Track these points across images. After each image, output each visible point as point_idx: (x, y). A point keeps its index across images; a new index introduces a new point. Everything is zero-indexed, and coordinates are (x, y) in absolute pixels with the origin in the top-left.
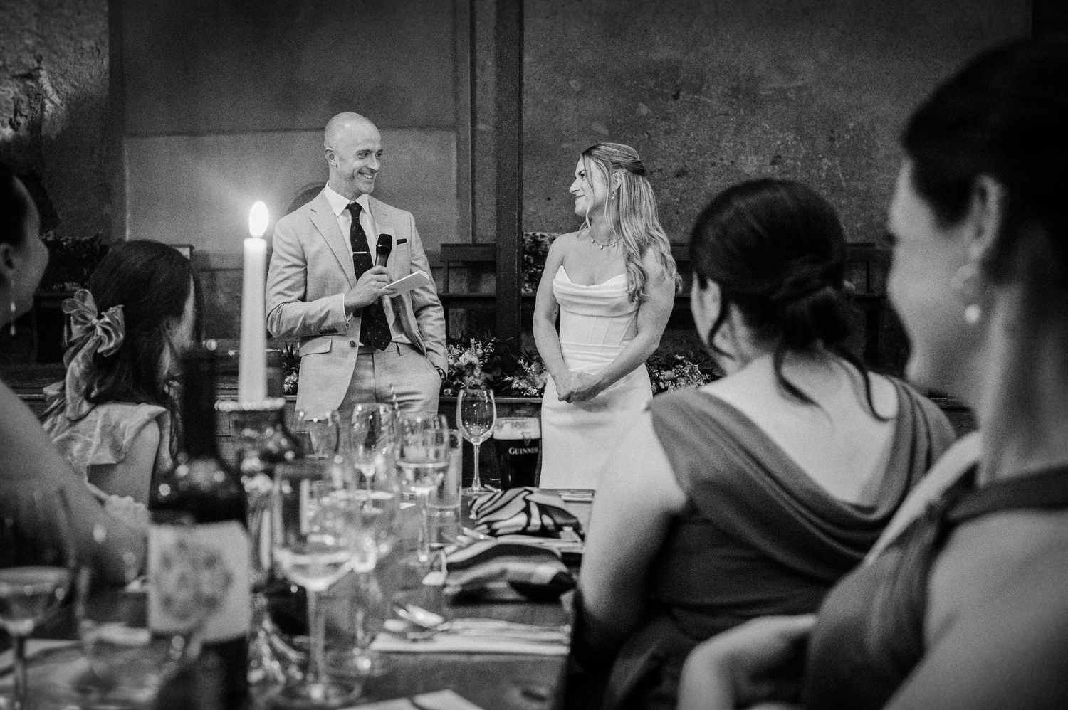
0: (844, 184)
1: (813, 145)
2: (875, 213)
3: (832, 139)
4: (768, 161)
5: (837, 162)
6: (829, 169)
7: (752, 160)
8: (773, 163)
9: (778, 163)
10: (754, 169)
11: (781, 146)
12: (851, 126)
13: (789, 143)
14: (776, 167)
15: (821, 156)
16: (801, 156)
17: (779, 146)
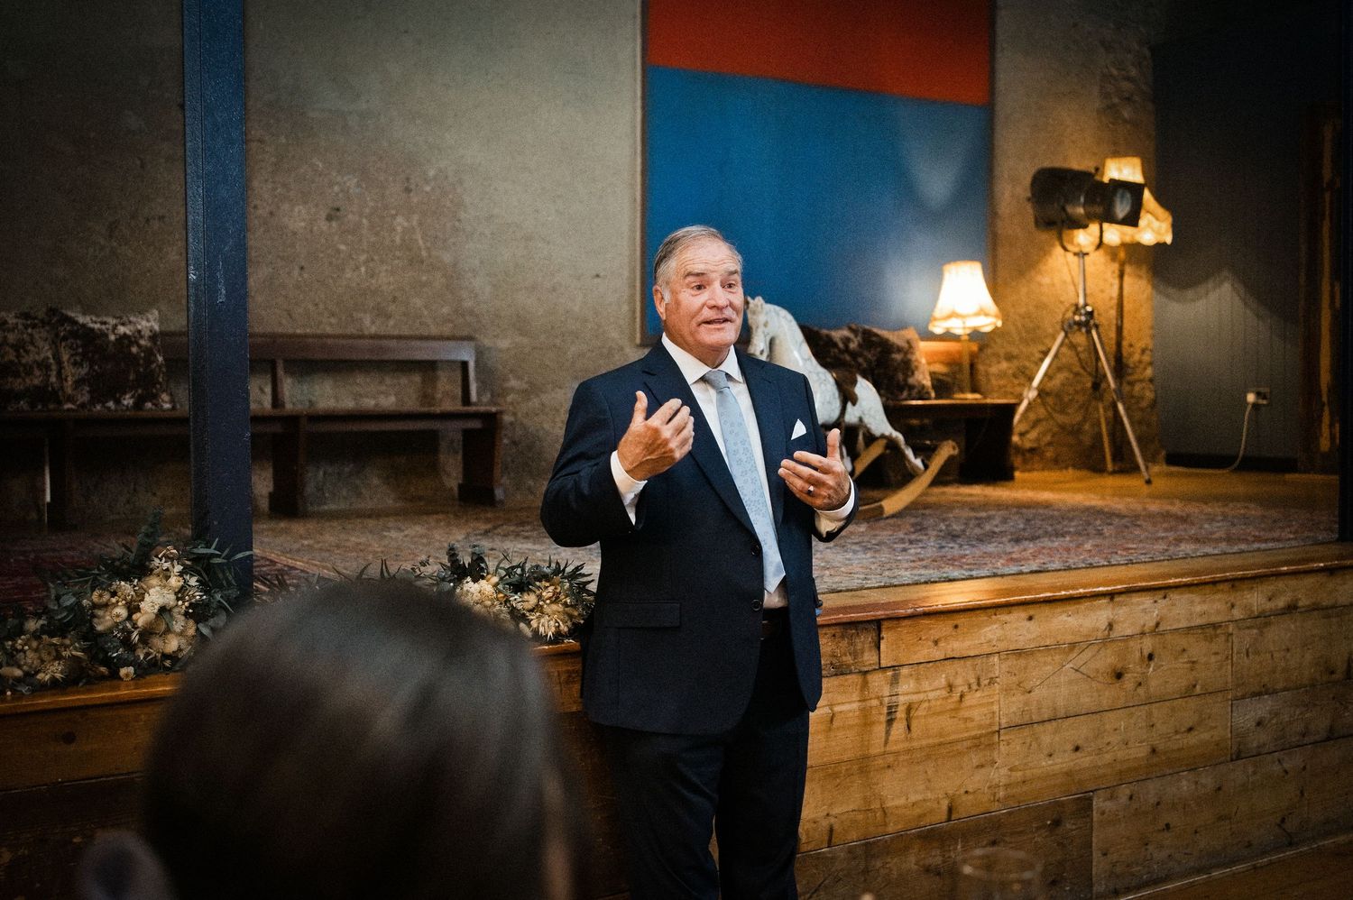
0: (424, 253)
1: (383, 196)
2: (465, 294)
3: (408, 190)
4: (323, 215)
5: (415, 223)
6: (405, 231)
7: (299, 212)
8: (329, 218)
9: (338, 218)
10: (303, 224)
11: (341, 195)
12: (432, 173)
13: (351, 191)
14: (334, 224)
15: (393, 212)
16: (367, 210)
17: (337, 194)
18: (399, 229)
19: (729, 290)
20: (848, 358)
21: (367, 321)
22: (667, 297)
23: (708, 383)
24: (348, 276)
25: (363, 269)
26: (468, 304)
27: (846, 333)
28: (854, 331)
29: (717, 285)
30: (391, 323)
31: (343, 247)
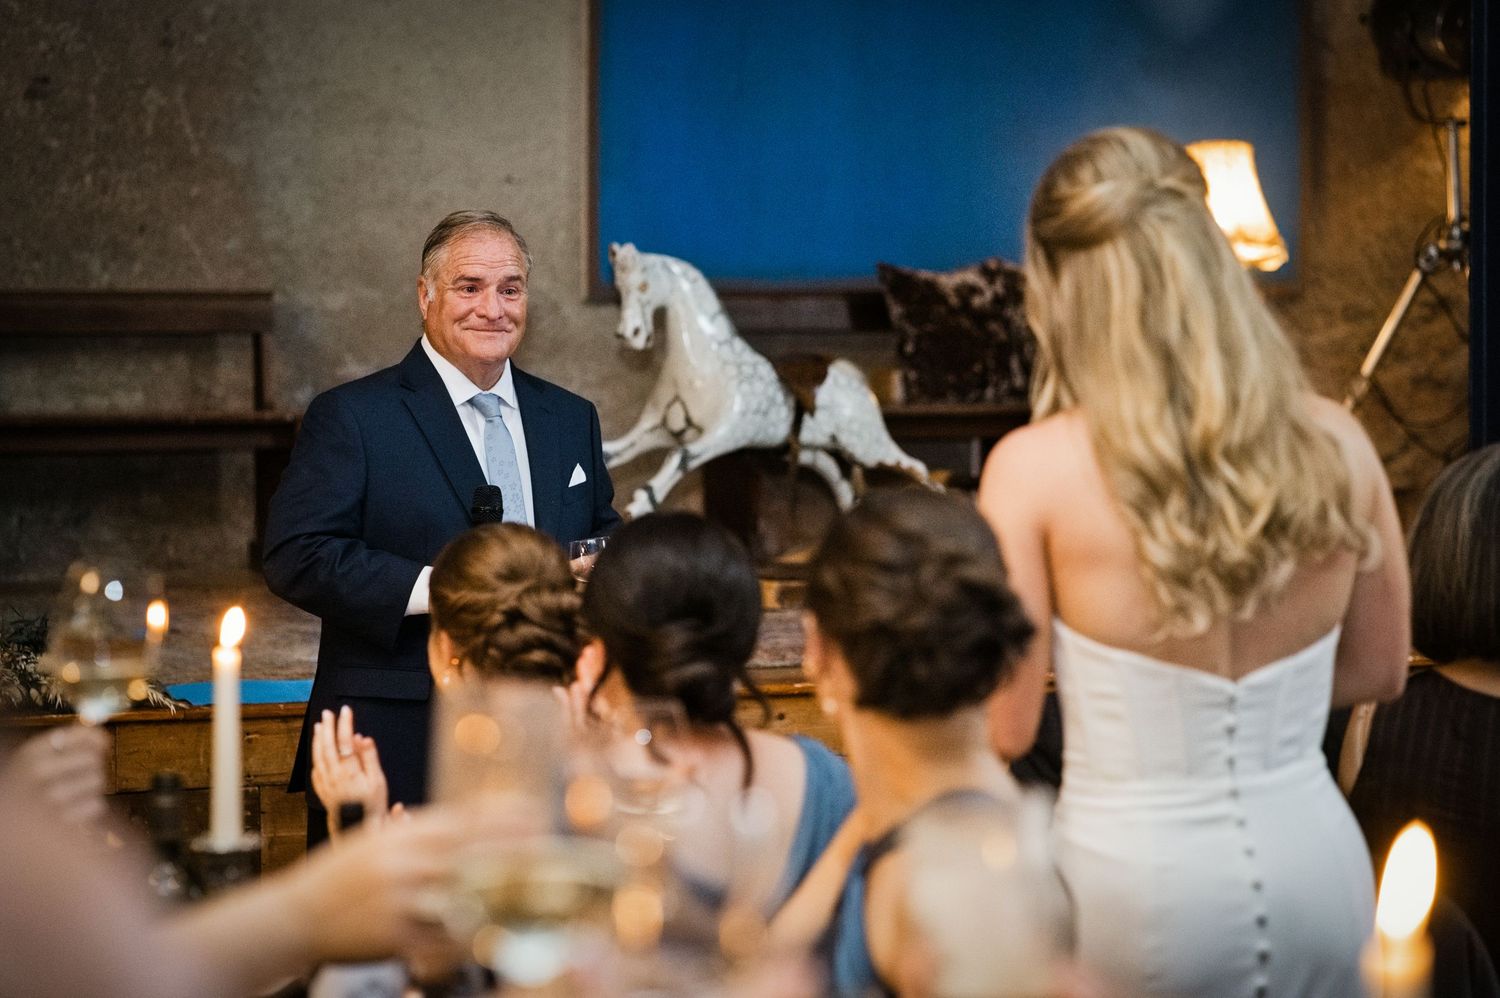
1: (124, 55)
2: (266, 218)
3: (167, 44)
4: (21, 90)
5: (178, 99)
6: (162, 113)
8: (31, 96)
9: (45, 95)
11: (50, 57)
12: (208, 12)
13: (68, 49)
14: (39, 104)
15: (141, 81)
16: (96, 80)
17: (44, 55)
18: (151, 109)
19: (508, 296)
20: (966, 323)
21: (95, 266)
22: (432, 294)
23: (477, 408)
24: (64, 189)
25: (88, 179)
26: (271, 234)
27: (972, 277)
28: (989, 274)
29: (492, 289)
30: (137, 268)
31: (55, 144)
